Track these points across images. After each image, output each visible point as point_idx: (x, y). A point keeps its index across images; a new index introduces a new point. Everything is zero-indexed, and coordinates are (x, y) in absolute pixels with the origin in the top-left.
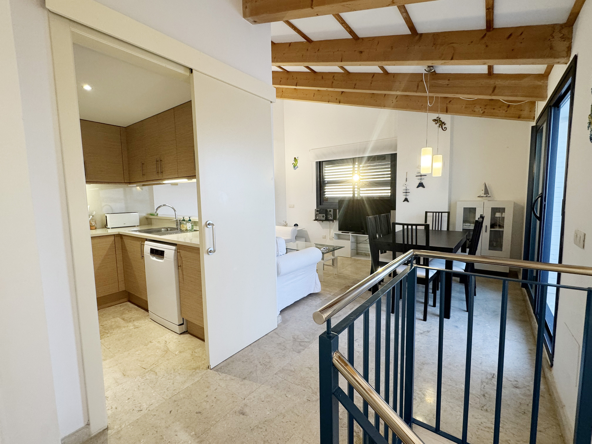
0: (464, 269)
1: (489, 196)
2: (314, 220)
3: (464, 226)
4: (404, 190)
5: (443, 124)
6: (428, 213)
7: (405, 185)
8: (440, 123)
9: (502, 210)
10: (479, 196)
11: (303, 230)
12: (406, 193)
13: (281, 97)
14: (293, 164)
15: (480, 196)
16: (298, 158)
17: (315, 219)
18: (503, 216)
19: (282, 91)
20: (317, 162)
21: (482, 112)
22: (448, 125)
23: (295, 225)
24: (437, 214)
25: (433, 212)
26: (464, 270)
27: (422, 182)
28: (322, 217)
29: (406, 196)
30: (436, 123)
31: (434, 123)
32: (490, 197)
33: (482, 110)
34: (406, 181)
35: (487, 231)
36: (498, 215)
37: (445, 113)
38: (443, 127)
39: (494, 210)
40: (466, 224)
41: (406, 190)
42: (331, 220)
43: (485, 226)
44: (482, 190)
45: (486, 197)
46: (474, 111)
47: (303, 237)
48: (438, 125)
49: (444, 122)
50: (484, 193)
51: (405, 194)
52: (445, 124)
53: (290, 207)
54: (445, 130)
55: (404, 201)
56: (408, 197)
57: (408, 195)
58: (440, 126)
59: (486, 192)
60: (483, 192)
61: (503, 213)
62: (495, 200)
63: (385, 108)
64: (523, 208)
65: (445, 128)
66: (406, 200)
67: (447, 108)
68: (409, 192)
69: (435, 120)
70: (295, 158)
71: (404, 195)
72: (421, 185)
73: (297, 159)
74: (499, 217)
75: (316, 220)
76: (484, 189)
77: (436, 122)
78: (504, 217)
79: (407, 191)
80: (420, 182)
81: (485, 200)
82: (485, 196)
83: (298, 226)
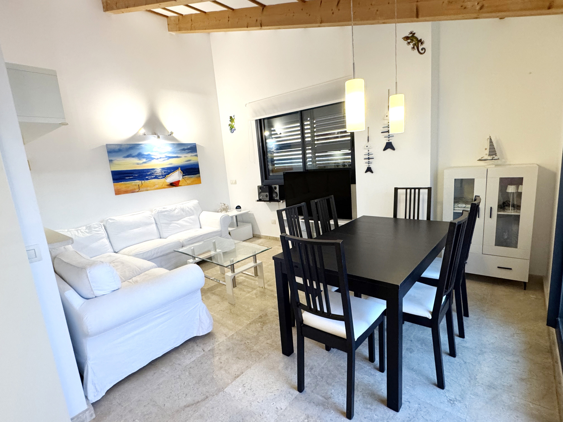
0: (432, 310)
1: (496, 158)
2: (258, 201)
3: (455, 209)
4: (365, 155)
5: (420, 44)
6: (399, 190)
7: (367, 148)
8: (414, 43)
9: (518, 181)
10: (480, 158)
11: (249, 212)
12: (369, 159)
13: (191, 30)
14: (229, 125)
15: (483, 159)
16: (234, 116)
17: (258, 199)
18: (519, 191)
19: (192, 20)
20: (256, 121)
21: (478, 7)
22: (427, 45)
23: (237, 208)
24: (413, 190)
25: (407, 189)
26: (430, 312)
27: (390, 141)
28: (265, 196)
29: (369, 164)
30: (409, 43)
31: (406, 42)
32: (499, 159)
33: (478, 4)
34: (368, 141)
35: (492, 216)
36: (511, 189)
37: (416, 19)
38: (420, 48)
39: (505, 182)
40: (460, 205)
41: (369, 154)
42: (277, 200)
43: (490, 208)
44: (486, 149)
45: (492, 160)
46: (465, 8)
47: (249, 223)
48: (411, 45)
49: (421, 40)
50: (488, 154)
51: (367, 160)
52: (422, 43)
53: (232, 184)
54: (424, 52)
55: (366, 172)
56: (372, 166)
57: (372, 163)
58: (415, 47)
59: (493, 151)
60: (487, 152)
61: (520, 186)
62: (508, 163)
63: (323, 24)
64: (555, 175)
65: (422, 49)
66: (369, 170)
67: (417, 9)
68: (373, 158)
69: (406, 38)
70: (231, 117)
71: (366, 163)
72: (389, 146)
73: (233, 118)
74: (513, 193)
75: (260, 200)
76: (487, 146)
77: (409, 41)
78: (521, 193)
79: (370, 156)
80: (388, 141)
81: (490, 166)
82: (490, 158)
83: (240, 208)
